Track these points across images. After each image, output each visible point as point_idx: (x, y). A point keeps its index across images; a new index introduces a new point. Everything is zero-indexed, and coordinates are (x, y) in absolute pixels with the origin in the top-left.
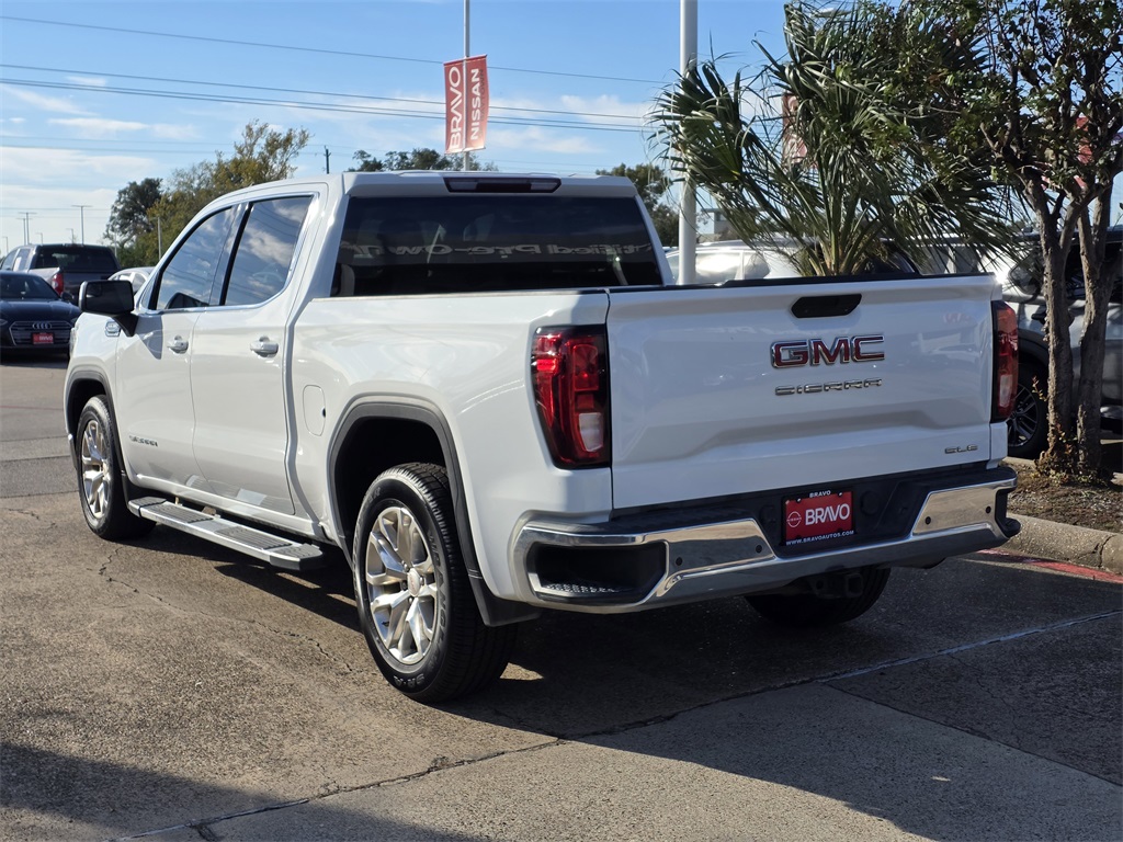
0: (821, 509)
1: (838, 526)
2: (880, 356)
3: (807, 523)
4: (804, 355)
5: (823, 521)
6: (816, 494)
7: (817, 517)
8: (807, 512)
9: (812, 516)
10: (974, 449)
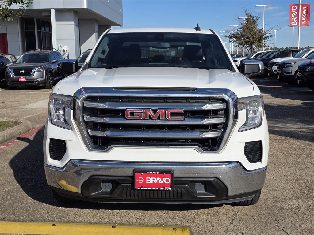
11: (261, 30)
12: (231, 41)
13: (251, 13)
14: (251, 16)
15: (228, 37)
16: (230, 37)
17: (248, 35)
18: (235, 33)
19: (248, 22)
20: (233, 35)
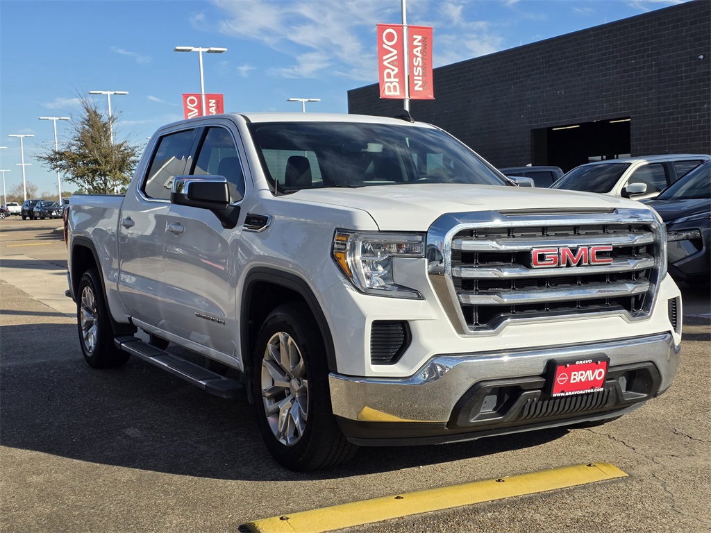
11: (121, 146)
12: (55, 168)
13: (96, 108)
14: (95, 112)
15: (45, 159)
16: (52, 160)
17: (96, 155)
18: (63, 151)
19: (91, 126)
20: (56, 153)
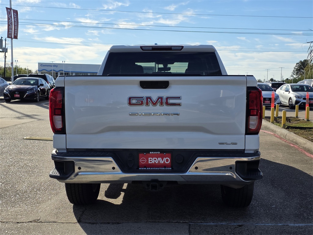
0: (156, 159)
1: (164, 166)
2: (179, 105)
3: (149, 162)
4: (141, 101)
5: (157, 163)
6: (153, 153)
7: (154, 161)
8: (149, 158)
9: (152, 160)
10: (236, 144)
